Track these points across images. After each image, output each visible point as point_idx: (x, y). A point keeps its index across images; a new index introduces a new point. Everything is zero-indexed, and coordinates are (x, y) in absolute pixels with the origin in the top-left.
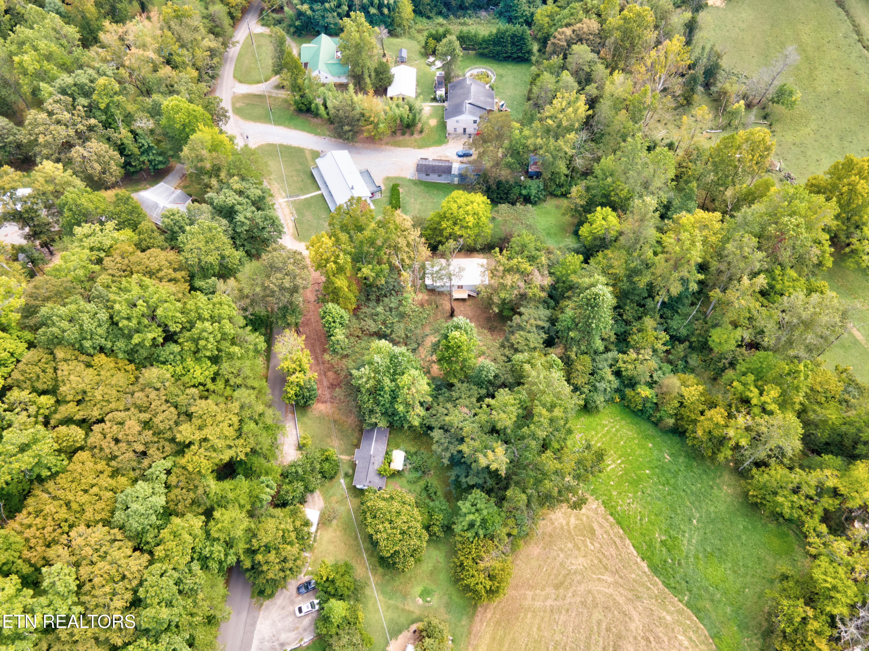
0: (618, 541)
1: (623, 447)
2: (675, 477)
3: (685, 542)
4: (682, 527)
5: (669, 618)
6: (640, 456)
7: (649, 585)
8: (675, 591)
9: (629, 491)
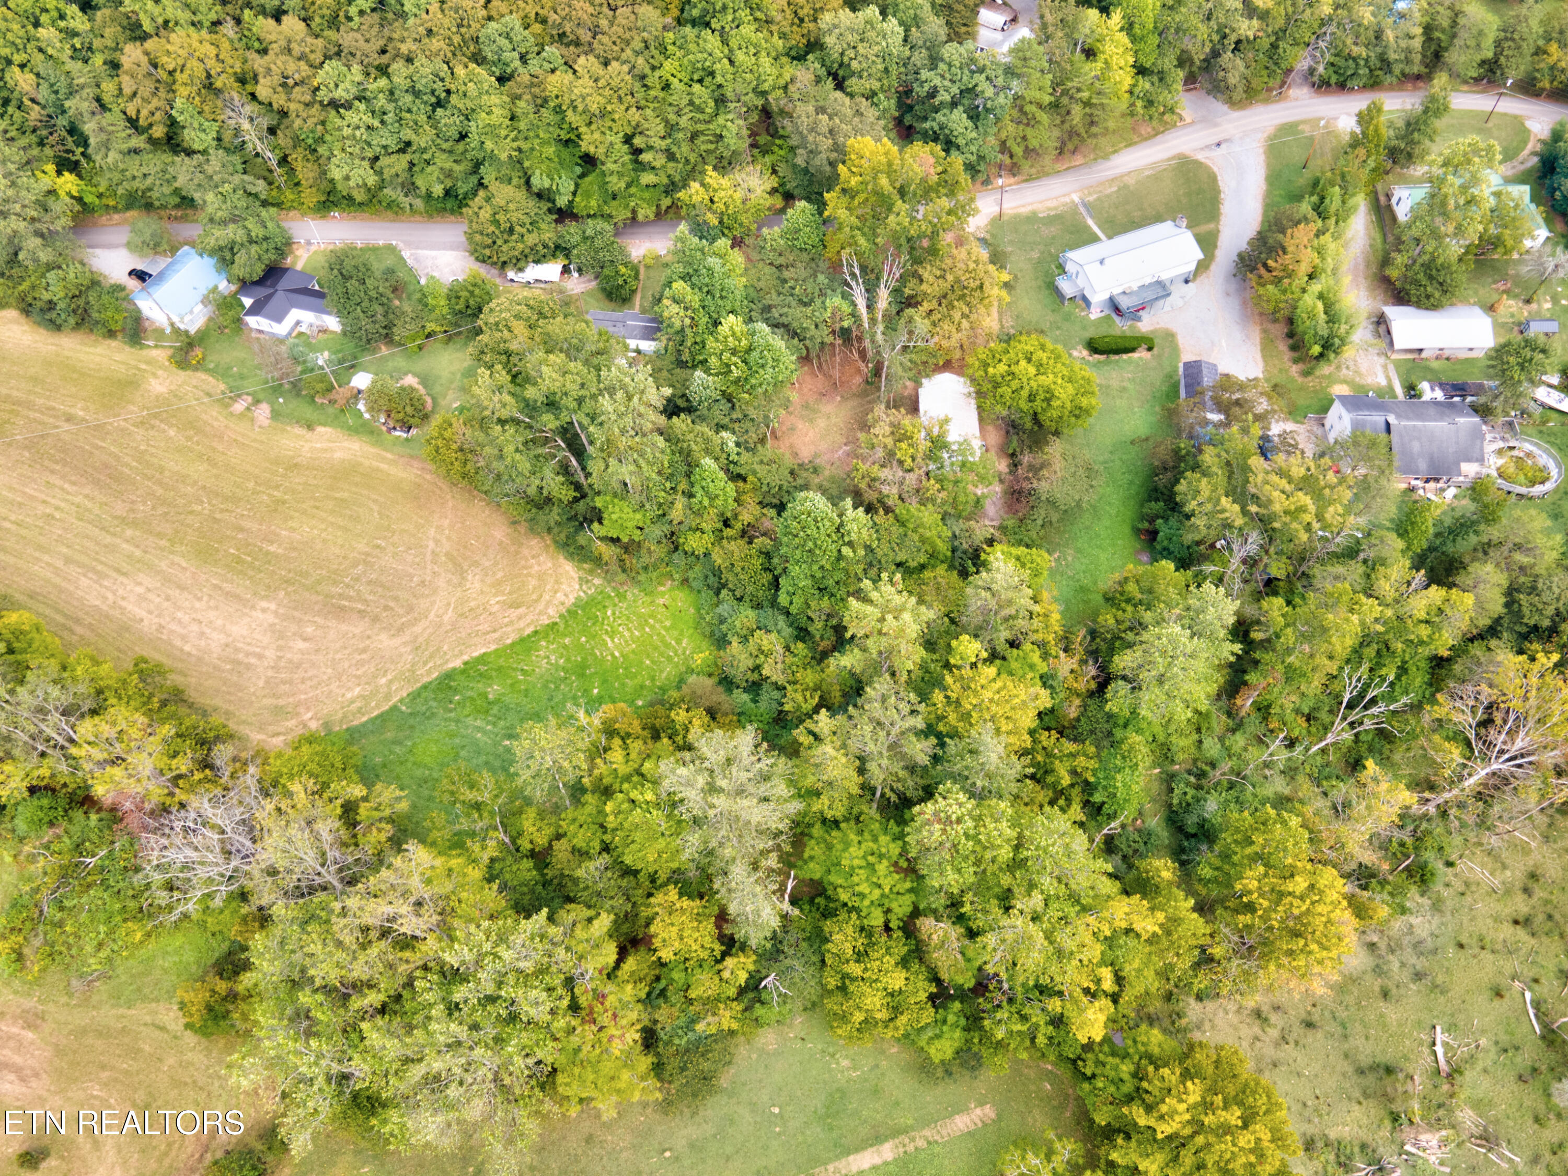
0: (496, 635)
1: (642, 663)
3: (478, 723)
4: (502, 723)
5: (383, 681)
6: (623, 685)
7: (431, 664)
8: (415, 696)
9: (568, 660)
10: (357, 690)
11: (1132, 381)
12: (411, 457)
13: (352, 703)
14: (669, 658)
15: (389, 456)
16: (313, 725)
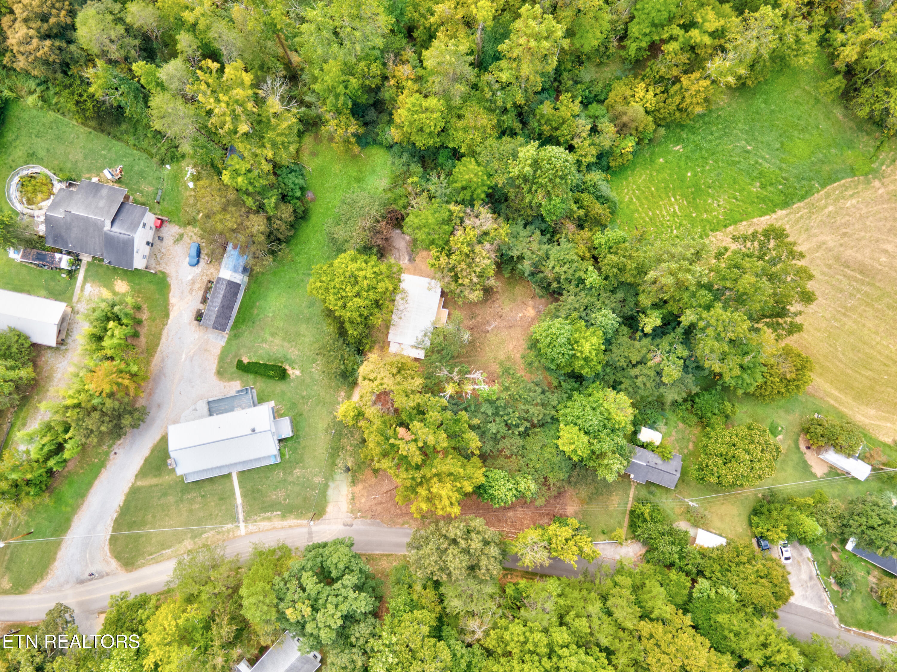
1: (657, 189)
2: (701, 149)
3: (767, 165)
4: (752, 162)
5: (831, 208)
6: (670, 176)
7: (799, 215)
8: (808, 193)
9: (705, 201)
10: (848, 205)
11: (264, 341)
12: (814, 396)
13: (852, 196)
14: (639, 189)
15: (832, 402)
16: (877, 183)
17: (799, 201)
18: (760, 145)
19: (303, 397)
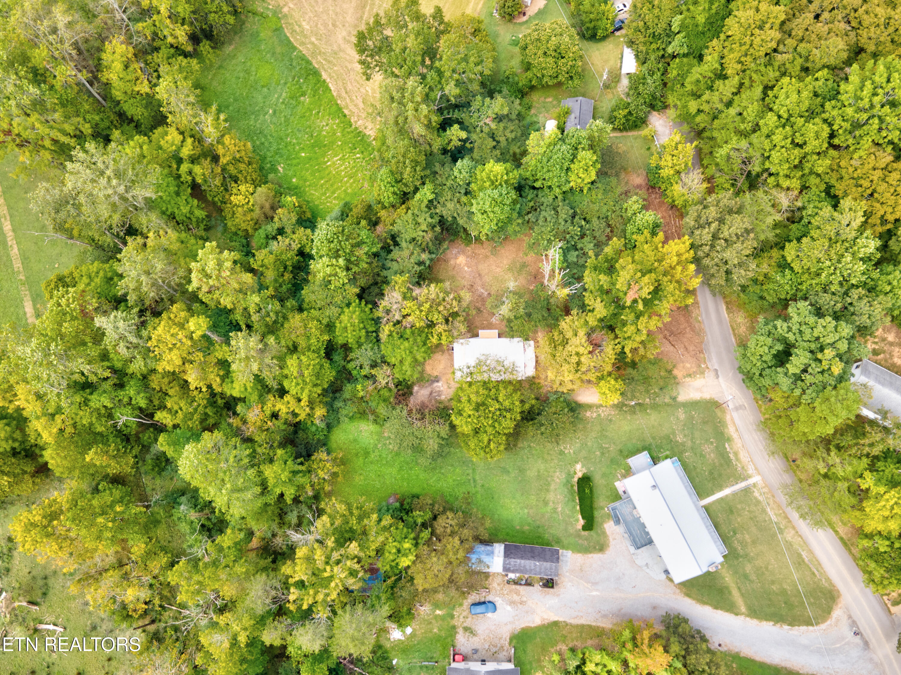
1: (322, 178)
2: (278, 149)
3: (284, 95)
4: (283, 107)
5: (313, 39)
6: (307, 170)
7: (324, 62)
8: (303, 58)
9: (325, 137)
10: (308, 27)
11: (555, 510)
13: (300, 26)
14: (325, 194)
15: (480, 6)
16: (285, 10)
17: (311, 64)
18: (267, 103)
19: (603, 454)
